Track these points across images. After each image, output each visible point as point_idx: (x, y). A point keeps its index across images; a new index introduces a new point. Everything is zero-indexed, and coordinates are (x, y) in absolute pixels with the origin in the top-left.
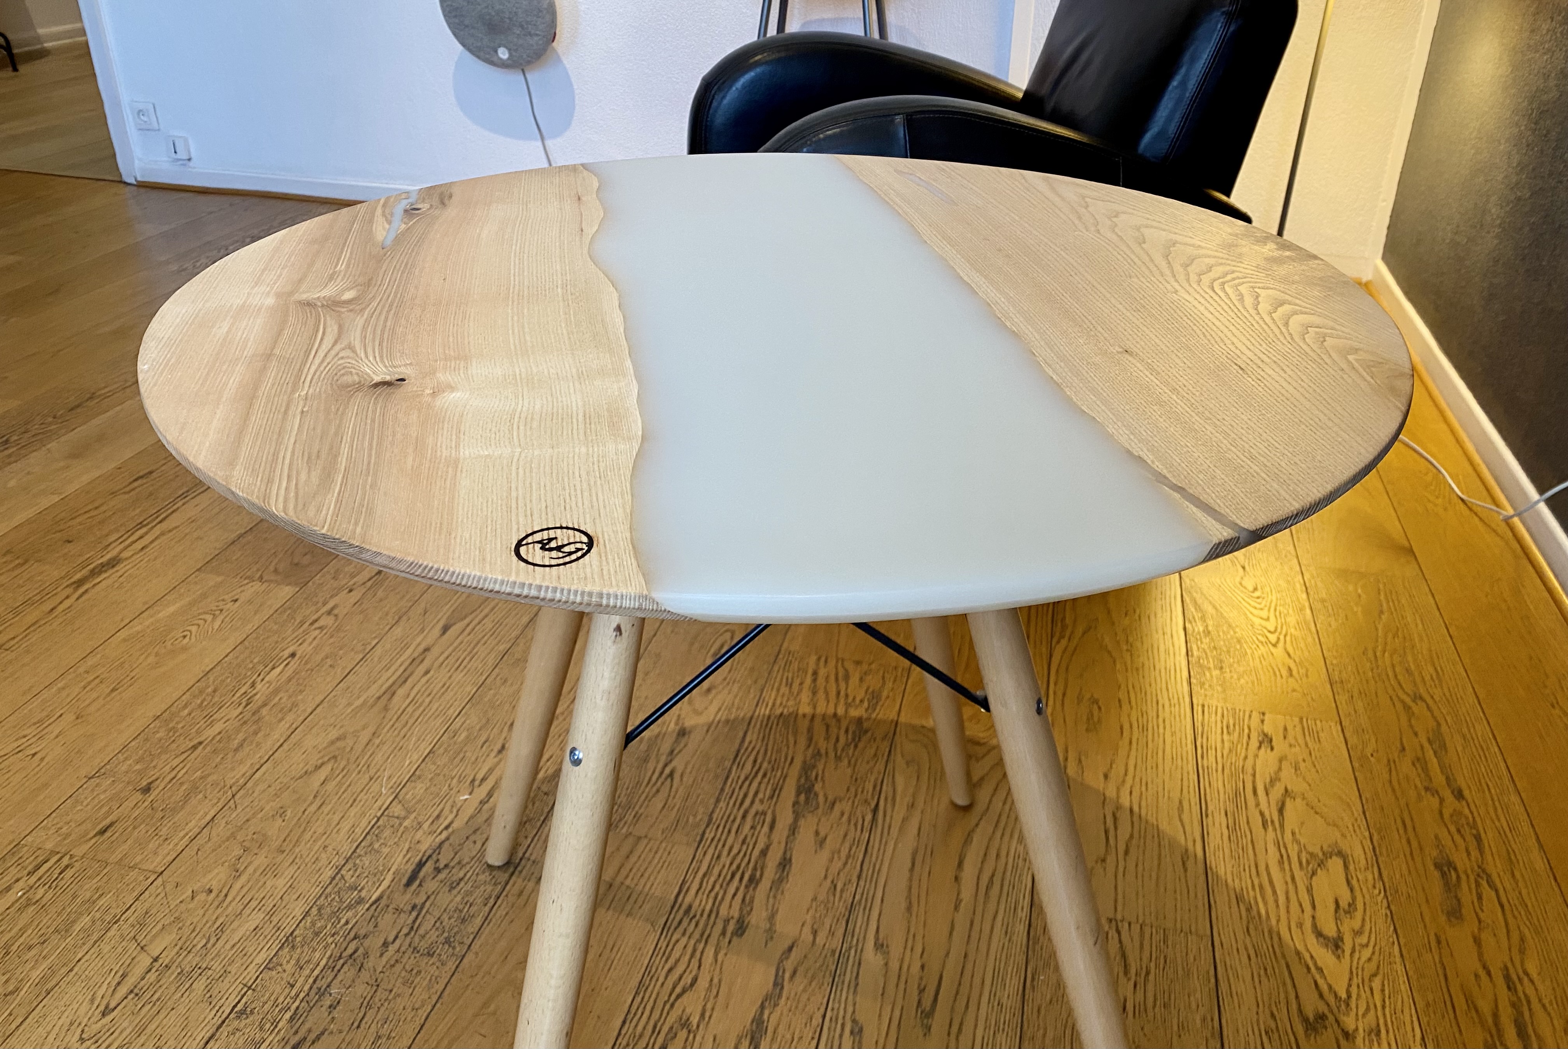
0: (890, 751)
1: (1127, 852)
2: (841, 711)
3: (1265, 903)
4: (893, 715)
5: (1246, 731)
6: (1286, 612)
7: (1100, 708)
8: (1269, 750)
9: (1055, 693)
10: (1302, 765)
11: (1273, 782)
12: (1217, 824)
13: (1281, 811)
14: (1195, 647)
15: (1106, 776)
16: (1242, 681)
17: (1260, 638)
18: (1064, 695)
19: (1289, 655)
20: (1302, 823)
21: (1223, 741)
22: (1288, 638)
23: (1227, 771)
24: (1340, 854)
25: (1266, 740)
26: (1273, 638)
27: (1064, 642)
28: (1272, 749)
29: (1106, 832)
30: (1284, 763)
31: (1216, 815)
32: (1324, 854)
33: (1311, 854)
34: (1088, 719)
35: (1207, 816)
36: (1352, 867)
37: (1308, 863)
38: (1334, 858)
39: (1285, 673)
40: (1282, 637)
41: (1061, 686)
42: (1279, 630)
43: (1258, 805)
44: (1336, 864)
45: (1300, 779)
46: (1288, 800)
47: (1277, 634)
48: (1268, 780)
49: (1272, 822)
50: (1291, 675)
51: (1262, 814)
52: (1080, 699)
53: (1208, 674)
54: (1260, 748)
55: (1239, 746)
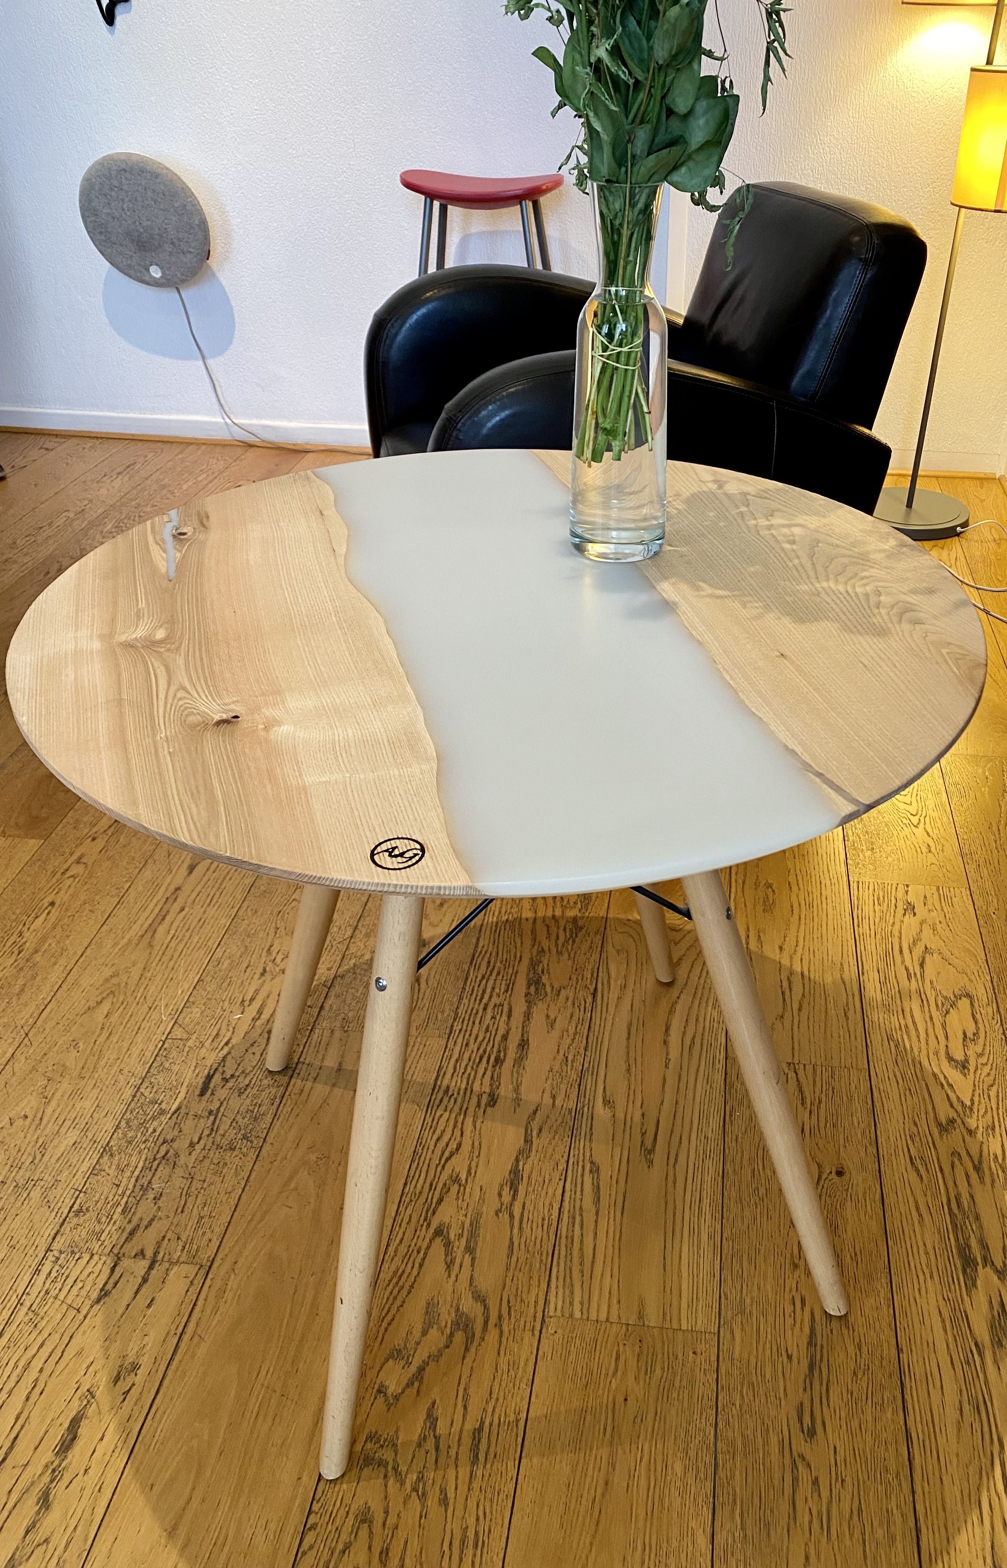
0: (603, 942)
1: (800, 1010)
2: (558, 913)
3: (910, 1040)
4: (602, 913)
5: (893, 901)
6: (925, 796)
7: (773, 891)
8: (912, 916)
9: (736, 881)
10: (939, 926)
11: (915, 942)
12: (871, 980)
13: (922, 965)
14: (850, 833)
15: (781, 948)
16: (890, 859)
17: (904, 820)
18: (744, 882)
19: (928, 833)
20: (939, 973)
21: (875, 911)
22: (927, 819)
23: (878, 936)
24: (968, 996)
25: (910, 908)
26: (915, 820)
28: (915, 914)
29: (783, 993)
30: (924, 925)
31: (871, 974)
32: (955, 996)
33: (946, 998)
34: (764, 901)
35: (863, 974)
36: (976, 1005)
37: (943, 1005)
38: (963, 999)
39: (924, 850)
40: (922, 819)
42: (920, 813)
43: (903, 961)
44: (964, 1003)
45: (937, 937)
46: (927, 955)
47: (918, 817)
48: (912, 940)
49: (915, 974)
50: (930, 851)
51: (907, 969)
52: (757, 885)
53: (861, 855)
54: (904, 915)
55: (888, 914)
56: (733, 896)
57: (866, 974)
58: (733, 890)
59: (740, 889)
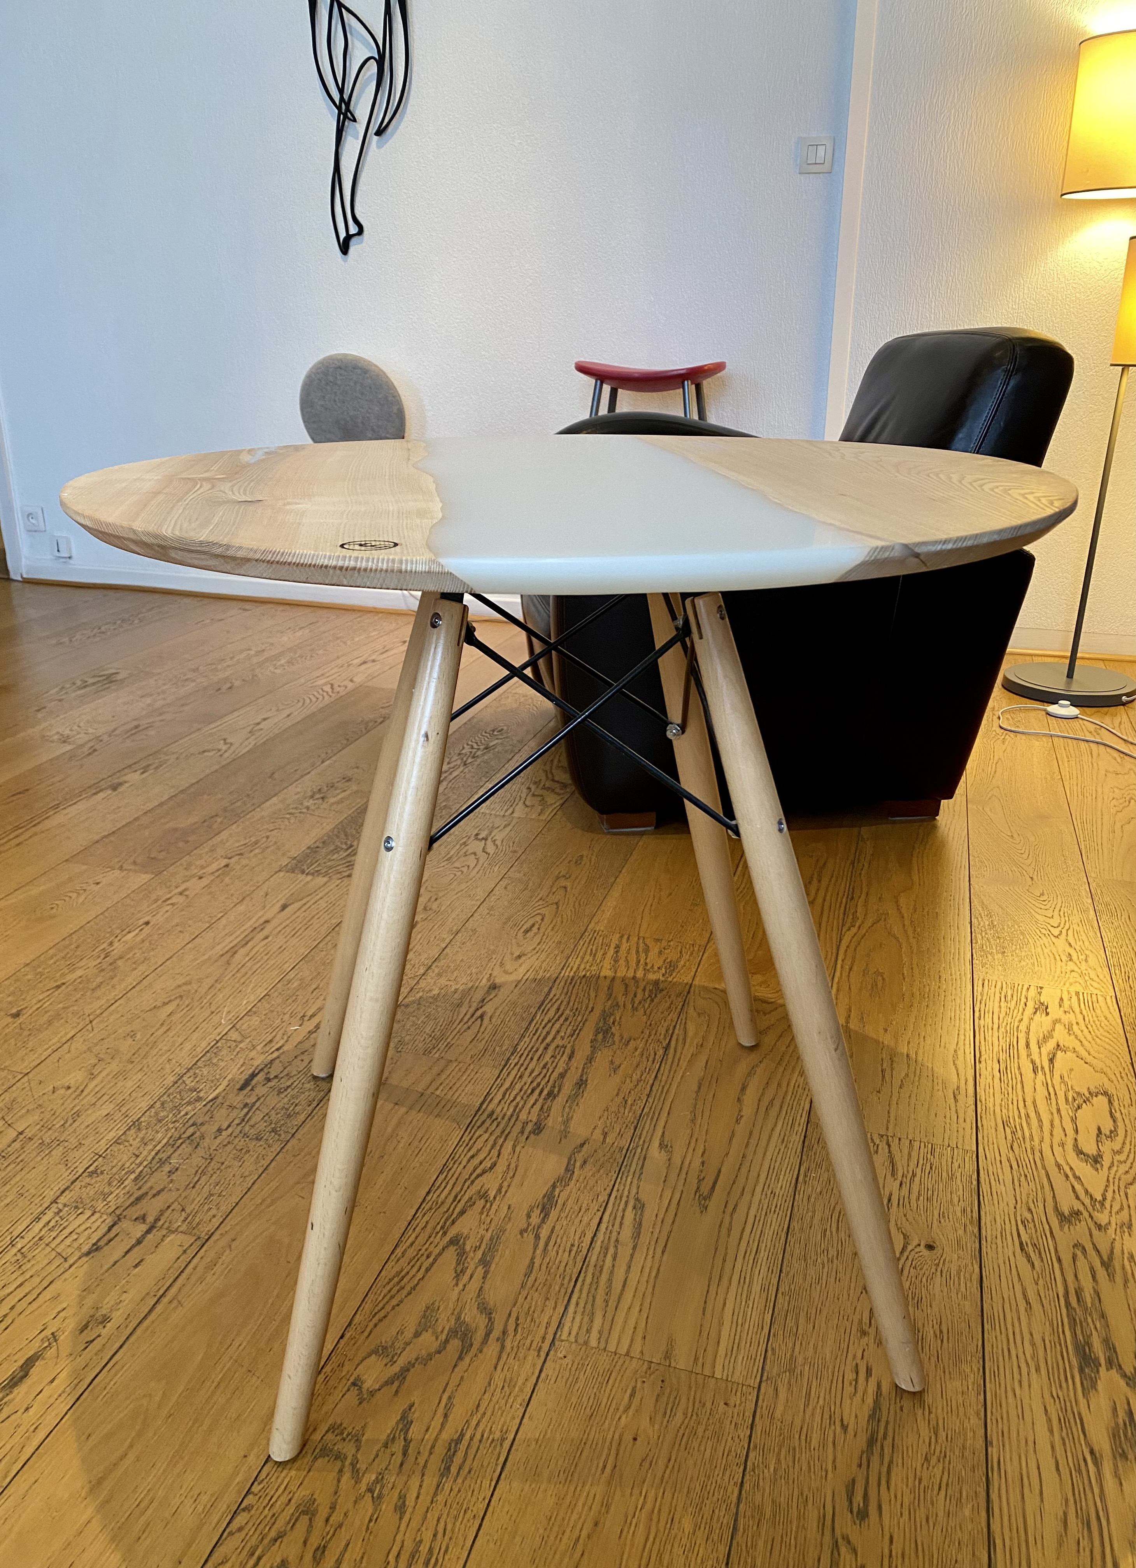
0: (683, 1005)
1: (900, 1086)
2: (640, 974)
3: (1030, 1129)
4: (688, 979)
5: (1023, 1000)
6: (1070, 912)
7: (883, 979)
8: (1044, 1015)
9: (842, 967)
10: (1075, 1027)
11: (1046, 1039)
12: (989, 1069)
13: (1051, 1061)
14: (979, 936)
15: (886, 1030)
16: (1023, 963)
17: (1043, 931)
18: (851, 969)
19: (1070, 945)
20: (1071, 1070)
21: (1000, 1007)
22: (1070, 932)
23: (1002, 1030)
24: (1105, 1094)
25: (1042, 1008)
26: (1056, 932)
27: (854, 930)
28: (1047, 1014)
29: (883, 1071)
30: (1057, 1025)
31: (989, 1062)
32: (1090, 1093)
33: (1078, 1094)
34: (872, 987)
35: (980, 1062)
36: (1116, 1104)
37: (1075, 1100)
38: (1100, 1096)
39: (1064, 958)
40: (1064, 931)
41: (848, 962)
42: (1062, 926)
43: (1029, 1055)
44: (1102, 1100)
45: (1073, 1037)
46: (1059, 1052)
47: (1060, 928)
48: (1041, 1036)
49: (1042, 1068)
50: (1071, 960)
51: (1033, 1062)
52: (865, 972)
53: (990, 957)
54: (1035, 1013)
55: (1016, 1011)
56: (836, 980)
57: (983, 1062)
58: (838, 974)
59: (845, 974)
